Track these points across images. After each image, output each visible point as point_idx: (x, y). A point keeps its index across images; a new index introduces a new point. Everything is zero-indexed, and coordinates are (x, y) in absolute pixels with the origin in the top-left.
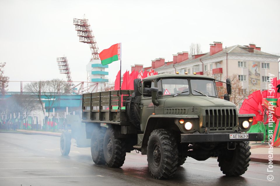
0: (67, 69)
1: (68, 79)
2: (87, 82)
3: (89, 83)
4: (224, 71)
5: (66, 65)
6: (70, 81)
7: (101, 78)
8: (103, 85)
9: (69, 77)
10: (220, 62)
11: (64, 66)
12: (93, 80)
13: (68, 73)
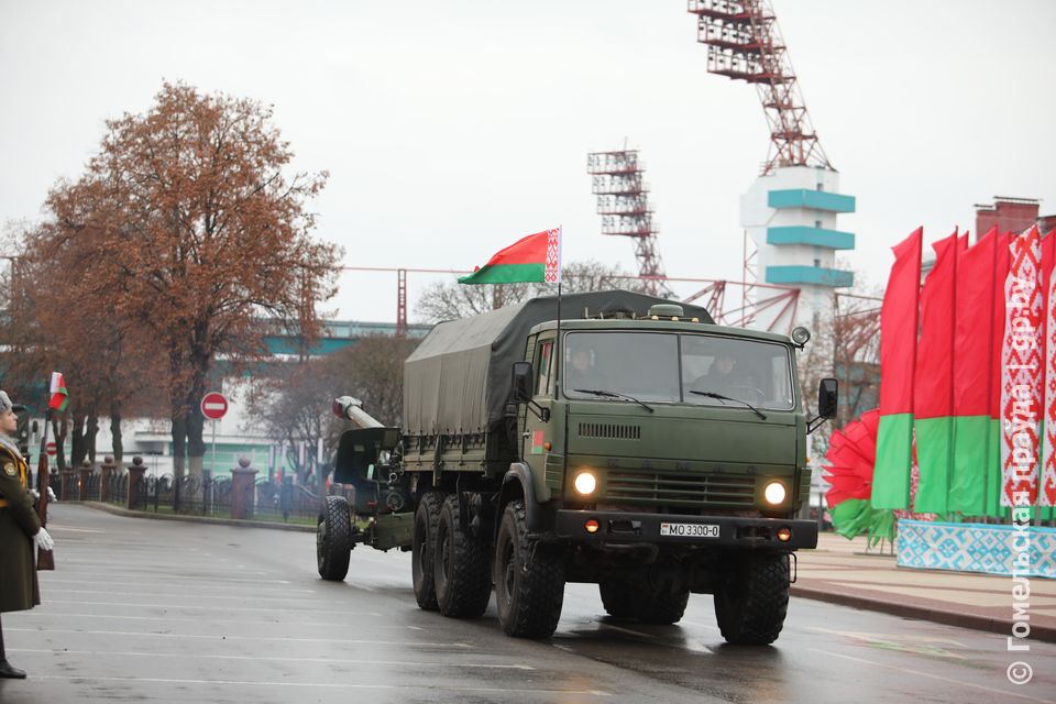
0: (639, 214)
1: (645, 266)
2: (744, 284)
3: (753, 286)
5: (634, 193)
6: (652, 274)
7: (817, 262)
8: (824, 302)
9: (648, 255)
12: (773, 276)
13: (643, 234)
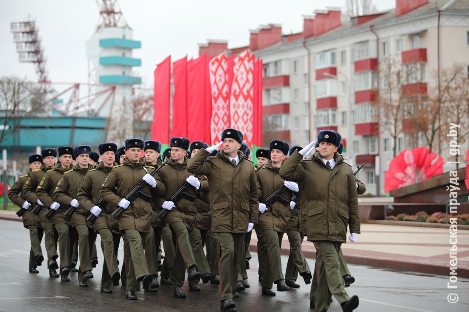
0: (37, 52)
1: (41, 77)
2: (89, 84)
3: (93, 85)
4: (432, 55)
5: (34, 42)
6: (44, 81)
7: (124, 73)
8: (127, 92)
9: (42, 72)
10: (422, 34)
11: (31, 43)
12: (103, 80)
13: (39, 62)
